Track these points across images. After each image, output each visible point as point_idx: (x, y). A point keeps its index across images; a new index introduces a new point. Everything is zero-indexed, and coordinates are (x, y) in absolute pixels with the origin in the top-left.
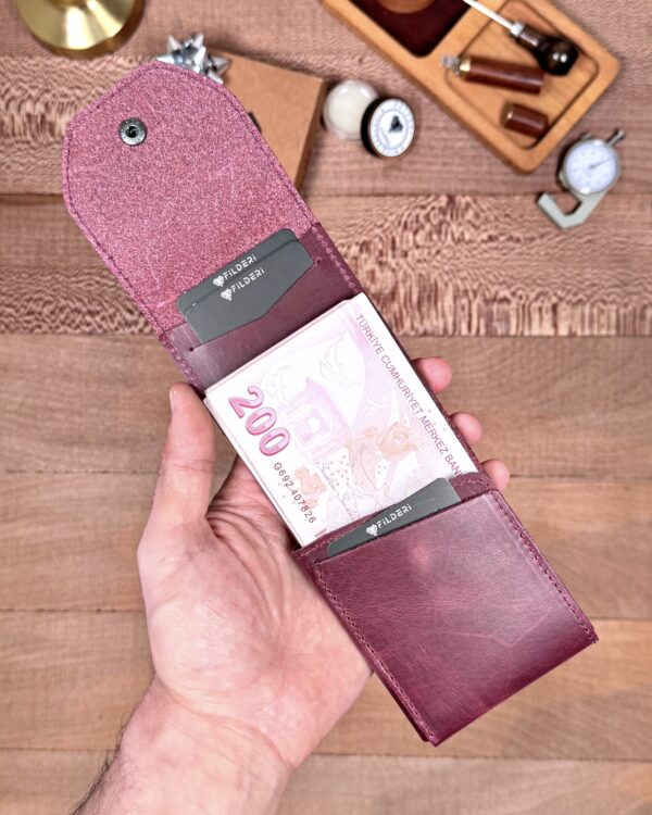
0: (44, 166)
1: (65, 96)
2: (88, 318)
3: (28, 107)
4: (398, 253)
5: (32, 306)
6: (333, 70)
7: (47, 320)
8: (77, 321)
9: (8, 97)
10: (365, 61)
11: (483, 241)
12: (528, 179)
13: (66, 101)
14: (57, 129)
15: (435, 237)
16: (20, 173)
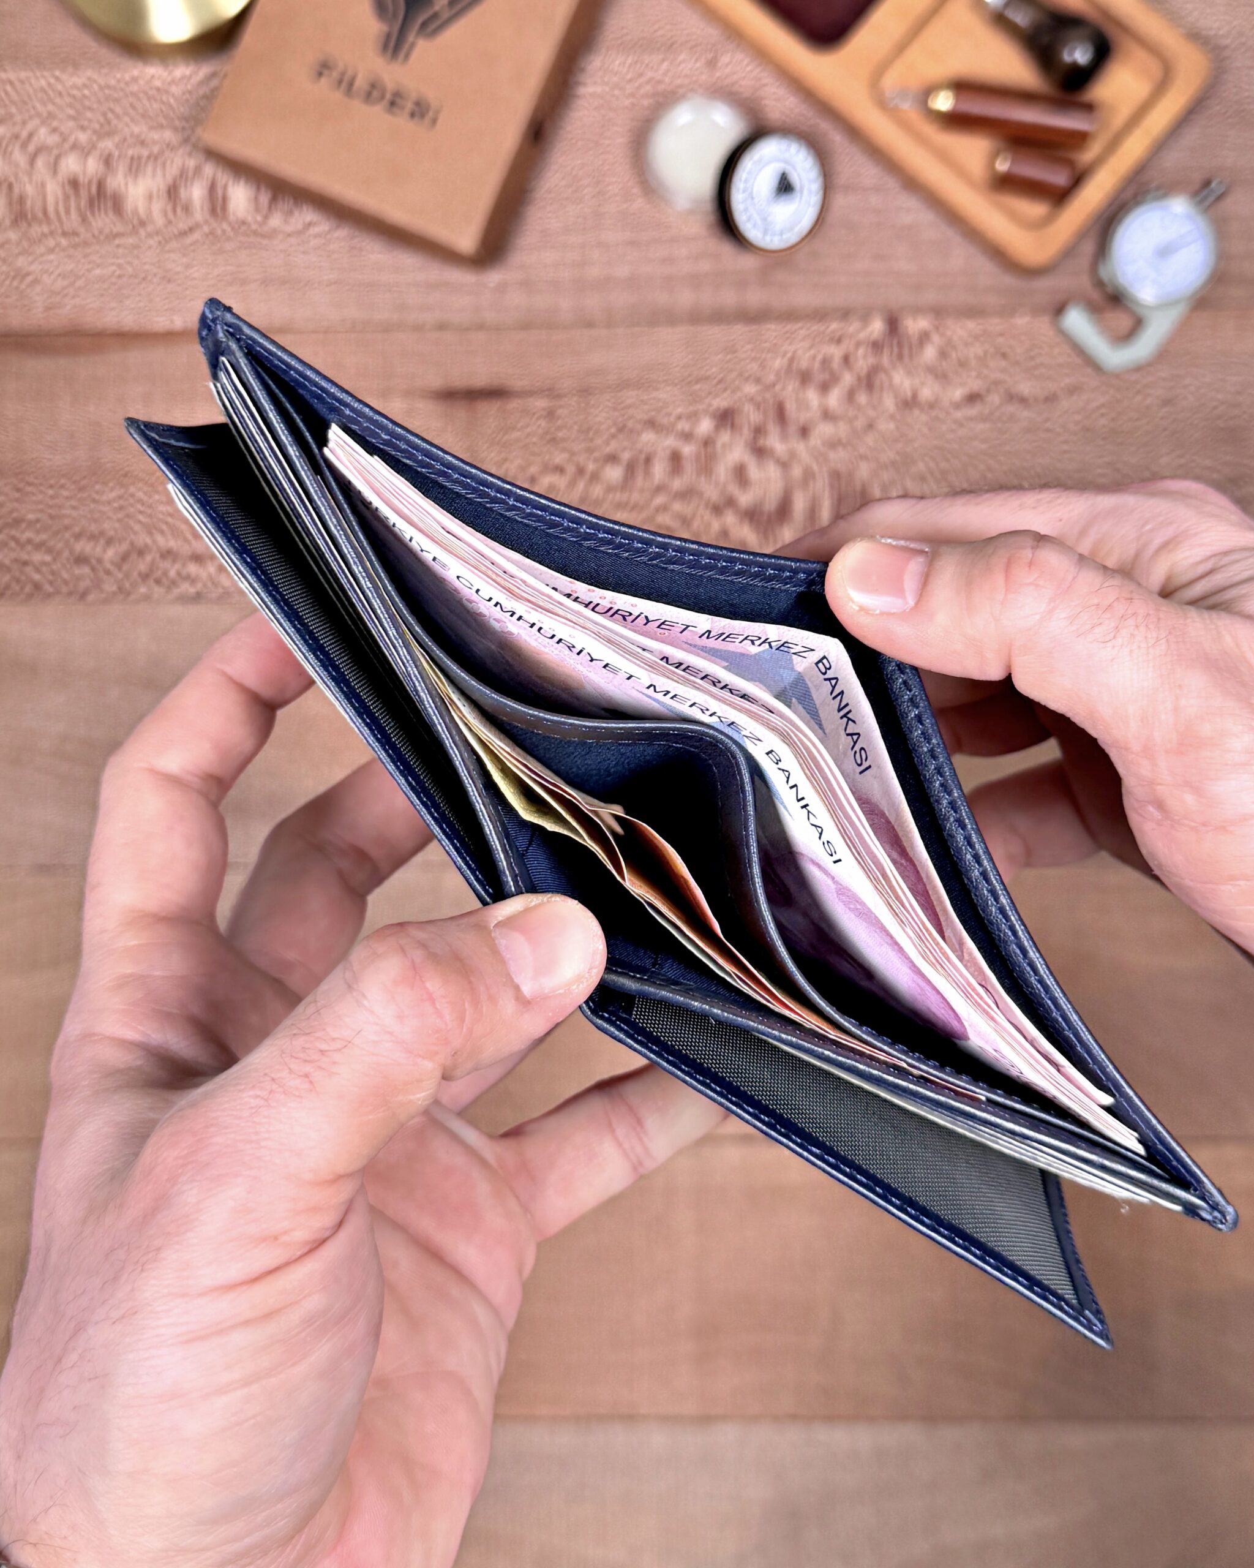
0: (102, 279)
1: (143, 143)
2: (193, 568)
3: (71, 164)
4: (792, 429)
5: (83, 546)
6: (659, 82)
7: (115, 571)
8: (172, 573)
9: (31, 148)
10: (720, 64)
11: (957, 406)
12: (1042, 284)
13: (145, 153)
14: (128, 206)
15: (862, 398)
16: (59, 293)
